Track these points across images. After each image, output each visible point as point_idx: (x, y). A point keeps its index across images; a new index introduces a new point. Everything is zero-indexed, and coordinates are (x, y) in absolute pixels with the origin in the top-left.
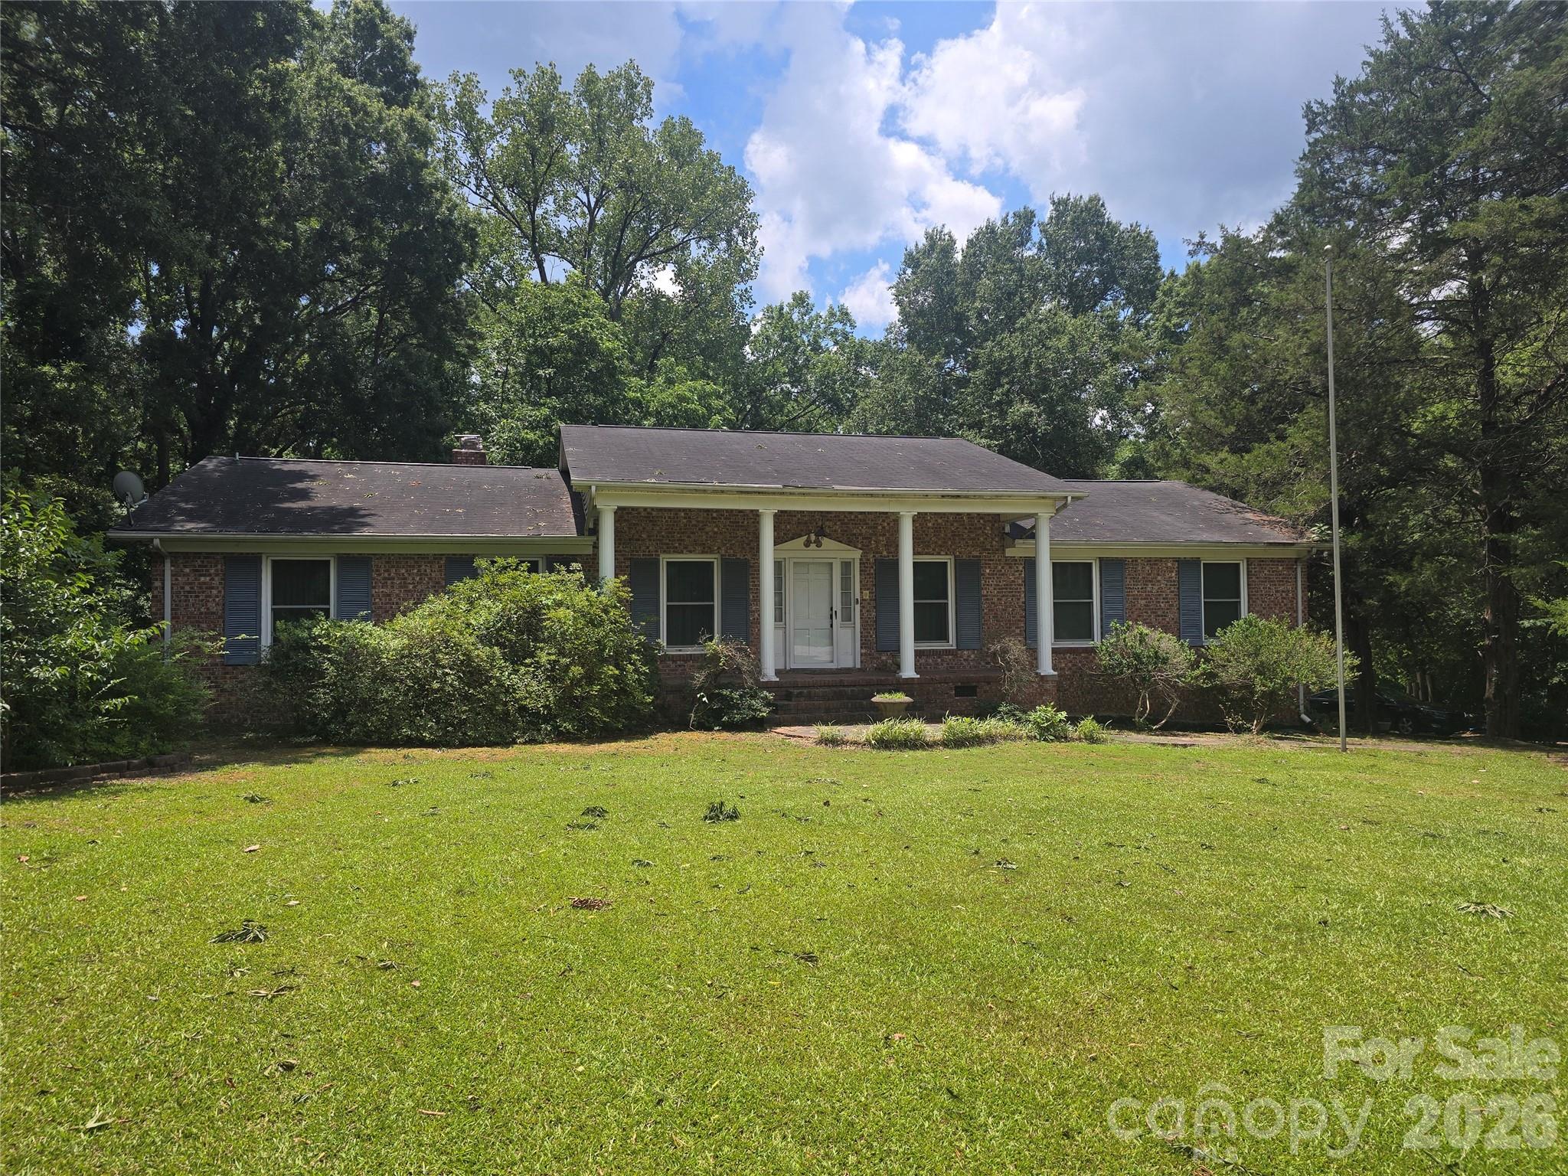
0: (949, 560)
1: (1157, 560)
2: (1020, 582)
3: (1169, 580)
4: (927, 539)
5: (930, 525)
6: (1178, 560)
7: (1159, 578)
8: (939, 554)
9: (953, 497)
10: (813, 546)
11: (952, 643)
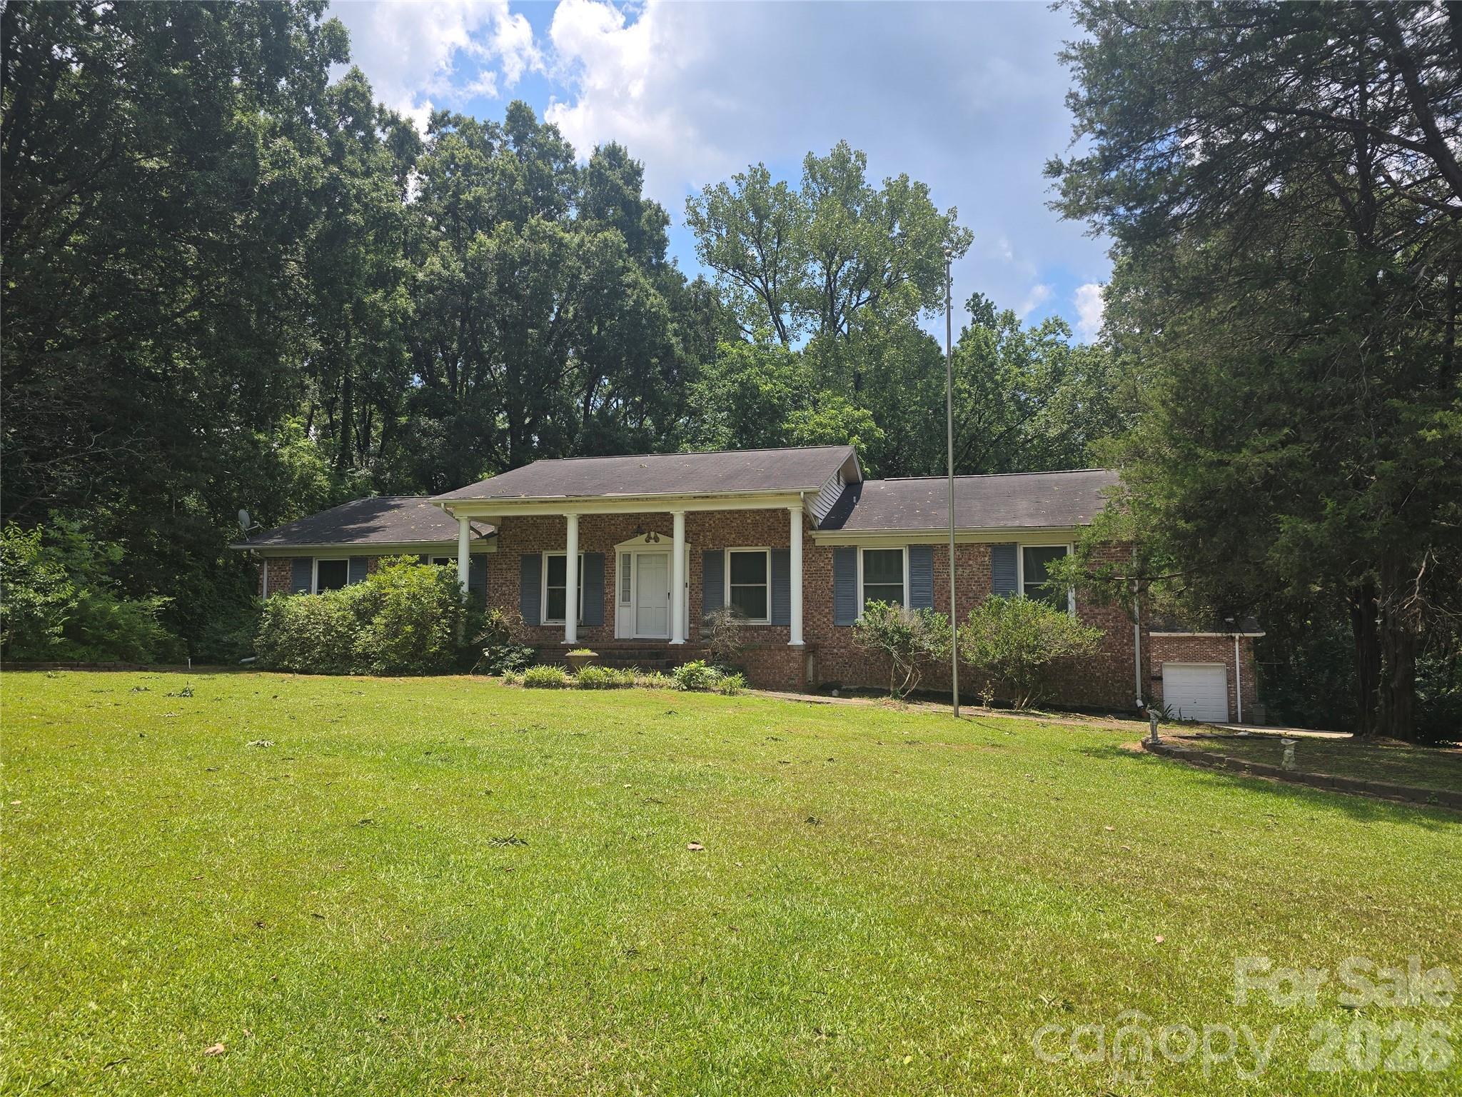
0: (767, 550)
1: (968, 545)
2: (829, 567)
3: (982, 564)
4: (746, 533)
5: (749, 521)
6: (989, 545)
7: (971, 562)
8: (757, 545)
9: (703, 497)
10: (652, 542)
11: (768, 620)
